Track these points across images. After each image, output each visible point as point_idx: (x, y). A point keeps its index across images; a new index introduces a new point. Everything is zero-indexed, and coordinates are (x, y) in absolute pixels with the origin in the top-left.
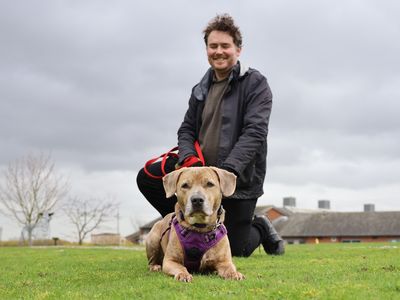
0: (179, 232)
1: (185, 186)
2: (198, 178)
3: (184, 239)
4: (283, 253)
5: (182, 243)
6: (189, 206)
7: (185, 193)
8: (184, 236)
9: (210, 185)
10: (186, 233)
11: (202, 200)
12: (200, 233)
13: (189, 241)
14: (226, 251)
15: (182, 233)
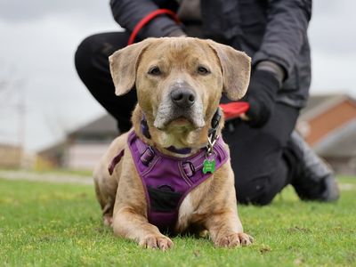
0: (137, 156)
1: (156, 71)
2: (181, 57)
3: (147, 171)
4: (335, 200)
5: (143, 177)
6: (164, 109)
7: (154, 84)
8: (146, 164)
9: (203, 71)
10: (150, 159)
11: (191, 98)
12: (177, 160)
13: (155, 173)
14: (227, 193)
15: (142, 158)
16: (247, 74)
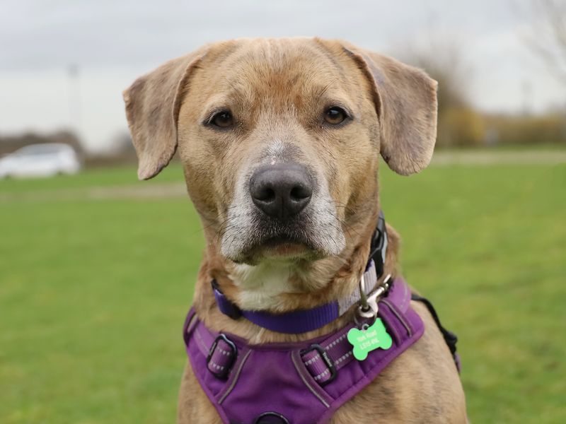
2: (280, 81)
9: (335, 115)
15: (213, 365)
16: (429, 117)
